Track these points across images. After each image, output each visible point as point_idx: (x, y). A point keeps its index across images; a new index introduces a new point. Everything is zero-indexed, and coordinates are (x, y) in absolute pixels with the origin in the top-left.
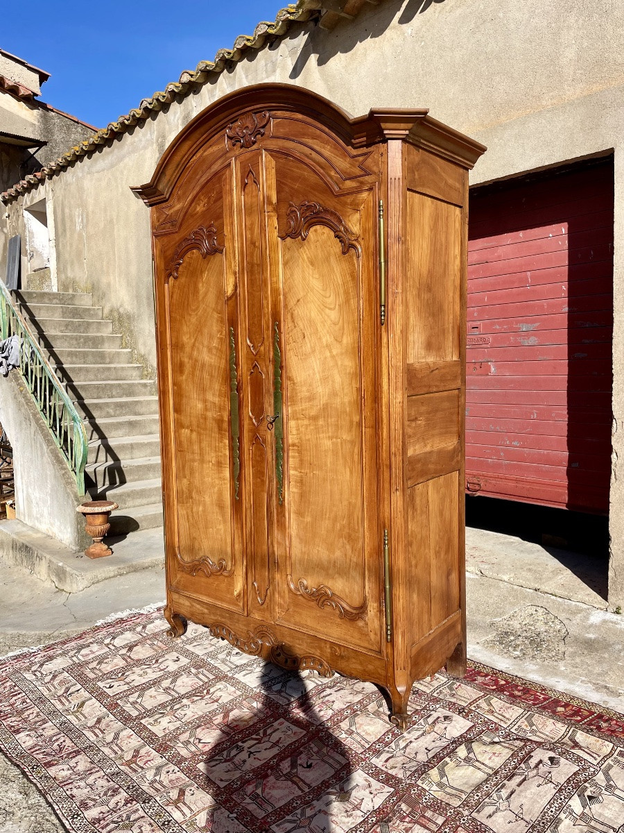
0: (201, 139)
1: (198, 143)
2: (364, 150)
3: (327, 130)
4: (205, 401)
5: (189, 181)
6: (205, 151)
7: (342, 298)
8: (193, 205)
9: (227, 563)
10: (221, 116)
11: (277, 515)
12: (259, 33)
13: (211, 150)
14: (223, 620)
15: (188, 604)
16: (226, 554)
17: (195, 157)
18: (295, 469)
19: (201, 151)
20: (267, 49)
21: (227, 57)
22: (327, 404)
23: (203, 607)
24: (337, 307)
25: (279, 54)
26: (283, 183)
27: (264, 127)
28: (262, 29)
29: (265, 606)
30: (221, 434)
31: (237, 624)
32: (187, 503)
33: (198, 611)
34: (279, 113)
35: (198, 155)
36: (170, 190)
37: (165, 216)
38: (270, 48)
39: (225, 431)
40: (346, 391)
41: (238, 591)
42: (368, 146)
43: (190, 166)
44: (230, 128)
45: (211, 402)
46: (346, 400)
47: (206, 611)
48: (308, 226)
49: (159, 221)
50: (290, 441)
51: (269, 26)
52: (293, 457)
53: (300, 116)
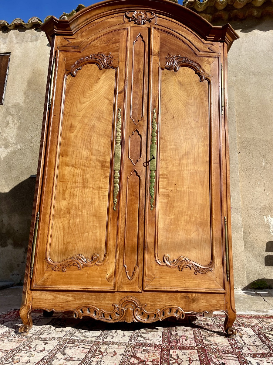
0: (107, 12)
1: (105, 13)
2: (211, 42)
3: (190, 30)
4: (91, 149)
5: (92, 30)
6: (107, 19)
7: (198, 101)
8: (96, 41)
9: (101, 255)
10: (125, 6)
11: (149, 217)
12: (32, 21)
13: (112, 20)
14: (89, 301)
15: (52, 297)
16: (100, 249)
17: (99, 20)
18: (164, 188)
19: (104, 18)
20: (33, 30)
21: (6, 24)
22: (188, 152)
23: (68, 296)
24: (196, 105)
25: (41, 34)
26: (164, 44)
27: (152, 19)
28: (35, 20)
29: (134, 280)
30: (104, 170)
31: (103, 302)
32: (64, 217)
33: (61, 301)
34: (161, 16)
35: (102, 19)
36: (77, 30)
37: (68, 42)
38: (36, 30)
39: (107, 167)
40: (200, 145)
41: (110, 274)
42: (213, 41)
43: (93, 23)
44: (128, 13)
45: (96, 150)
46: (200, 150)
47: (71, 299)
48: (181, 66)
49: (62, 44)
50: (161, 173)
51: (39, 20)
52: (163, 181)
53: (175, 21)
